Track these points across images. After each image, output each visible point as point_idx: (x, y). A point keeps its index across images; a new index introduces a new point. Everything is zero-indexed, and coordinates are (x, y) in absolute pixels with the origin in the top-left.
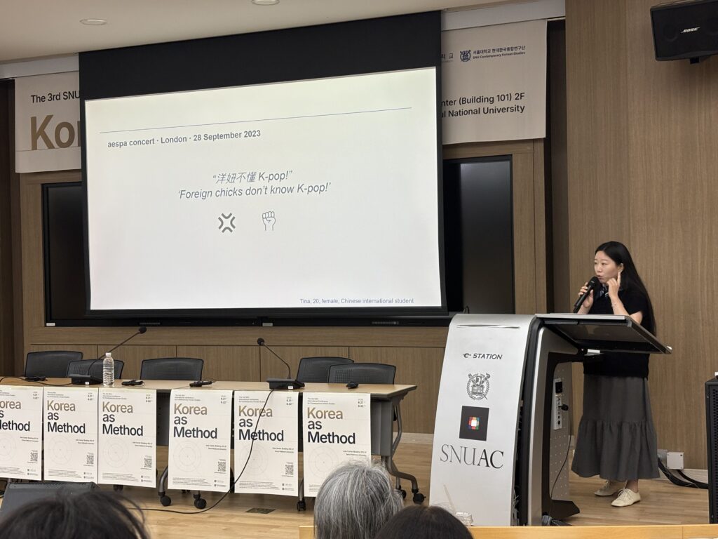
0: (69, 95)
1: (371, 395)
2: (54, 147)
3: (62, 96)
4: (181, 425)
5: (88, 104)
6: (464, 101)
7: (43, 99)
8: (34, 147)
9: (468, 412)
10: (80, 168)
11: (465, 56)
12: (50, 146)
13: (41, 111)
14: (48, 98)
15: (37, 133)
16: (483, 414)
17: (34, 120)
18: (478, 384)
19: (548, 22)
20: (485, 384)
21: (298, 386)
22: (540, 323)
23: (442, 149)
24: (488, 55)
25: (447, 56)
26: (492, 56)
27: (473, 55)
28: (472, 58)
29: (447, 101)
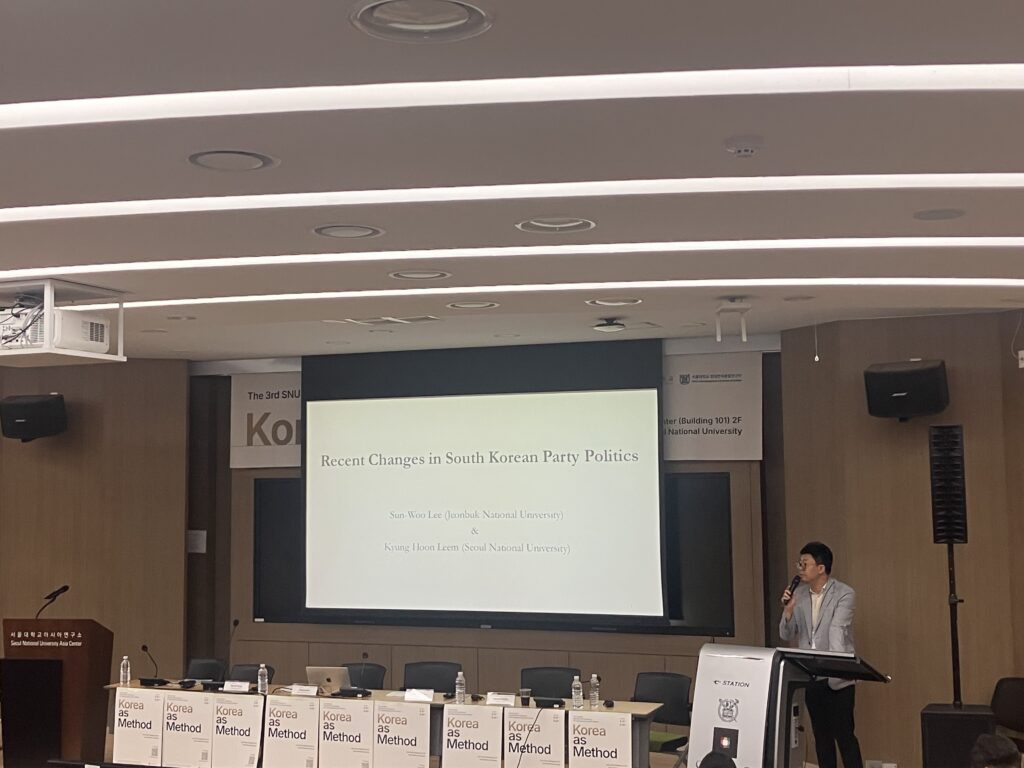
0: (288, 394)
1: (633, 715)
2: (270, 444)
3: (281, 395)
4: (454, 738)
5: (309, 404)
6: (683, 421)
7: (260, 396)
8: (250, 443)
9: (719, 733)
10: (300, 465)
11: (684, 380)
12: (267, 442)
13: (258, 409)
14: (265, 395)
15: (253, 430)
16: (733, 735)
17: (250, 416)
18: (728, 708)
19: (764, 355)
20: (734, 708)
21: (562, 705)
22: (781, 656)
23: (665, 465)
24: (706, 379)
25: (667, 379)
26: (710, 381)
27: (692, 379)
28: (691, 382)
29: (668, 420)
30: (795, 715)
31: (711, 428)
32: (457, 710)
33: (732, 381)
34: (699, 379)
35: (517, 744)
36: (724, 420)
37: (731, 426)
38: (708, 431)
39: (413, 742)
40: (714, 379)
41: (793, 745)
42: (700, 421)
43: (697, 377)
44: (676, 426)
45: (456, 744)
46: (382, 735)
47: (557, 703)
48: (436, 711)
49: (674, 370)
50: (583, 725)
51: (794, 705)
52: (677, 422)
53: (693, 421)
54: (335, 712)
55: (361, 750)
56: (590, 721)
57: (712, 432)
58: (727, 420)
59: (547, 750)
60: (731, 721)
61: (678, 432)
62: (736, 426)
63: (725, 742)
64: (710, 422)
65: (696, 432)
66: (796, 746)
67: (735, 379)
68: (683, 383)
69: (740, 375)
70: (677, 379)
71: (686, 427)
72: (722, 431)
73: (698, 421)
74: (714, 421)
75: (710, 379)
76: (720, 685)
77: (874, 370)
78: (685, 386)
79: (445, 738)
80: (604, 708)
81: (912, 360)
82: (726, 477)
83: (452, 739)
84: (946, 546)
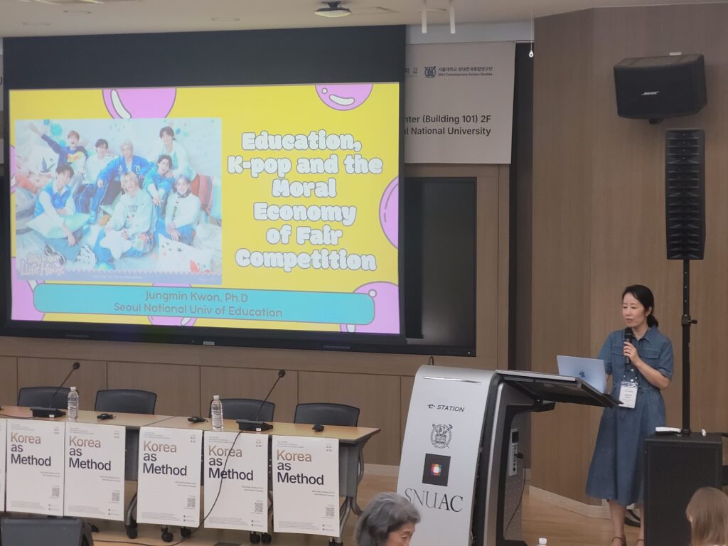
1: (340, 441)
4: (151, 462)
5: (13, 93)
6: (427, 119)
9: (431, 460)
11: (430, 72)
16: (444, 462)
18: (441, 434)
19: (517, 45)
20: (447, 434)
21: (266, 428)
22: (501, 378)
23: (405, 167)
24: (453, 72)
25: (411, 71)
26: (458, 75)
27: (438, 72)
28: (436, 76)
29: (410, 118)
30: (513, 442)
31: (457, 127)
32: (153, 433)
33: (482, 74)
34: (446, 72)
35: (218, 469)
36: (472, 119)
37: (479, 125)
38: (455, 131)
39: (106, 466)
40: (462, 72)
41: (511, 473)
42: (445, 119)
43: (444, 70)
44: (420, 125)
45: (153, 469)
46: (74, 458)
47: (259, 426)
48: (132, 435)
49: (418, 61)
50: (288, 450)
51: (513, 431)
52: (421, 120)
53: (439, 119)
54: (24, 433)
55: (51, 474)
56: (294, 446)
57: (459, 132)
58: (475, 118)
59: (249, 476)
60: (443, 447)
61: (421, 132)
62: (486, 126)
63: (436, 469)
64: (457, 120)
65: (441, 132)
66: (515, 473)
67: (485, 72)
68: (428, 76)
69: (491, 69)
70: (421, 72)
71: (431, 125)
72: (469, 132)
73: (443, 120)
74: (461, 119)
75: (458, 72)
76: (435, 409)
77: (624, 65)
78: (430, 80)
79: (141, 462)
80: (313, 432)
81: (671, 54)
82: (471, 183)
83: (149, 464)
84: (682, 261)
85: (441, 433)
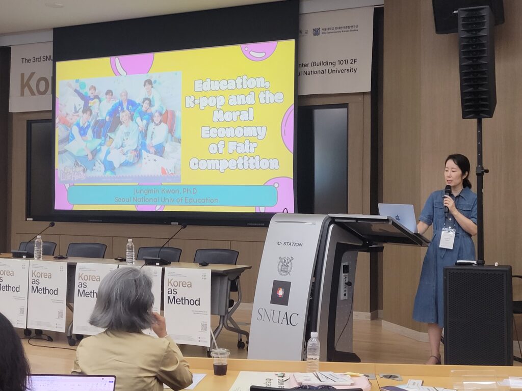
0: (46, 58)
1: (212, 271)
3: (42, 59)
5: (57, 64)
8: (22, 94)
9: (277, 285)
10: (51, 109)
11: (316, 32)
12: (33, 94)
13: (27, 69)
14: (32, 60)
15: (25, 85)
16: (286, 286)
17: (23, 75)
22: (331, 220)
23: (298, 98)
24: (332, 31)
25: (304, 32)
26: (335, 32)
27: (322, 31)
28: (321, 34)
29: (303, 64)
31: (334, 68)
32: (85, 267)
33: (351, 31)
34: (327, 31)
36: (344, 62)
37: (349, 66)
38: (332, 71)
39: (55, 292)
40: (338, 30)
41: (341, 298)
43: (325, 30)
44: (309, 69)
45: (85, 294)
46: (35, 286)
50: (175, 279)
52: (310, 65)
53: (322, 64)
56: (180, 275)
57: (335, 71)
58: (346, 61)
60: (286, 275)
61: (310, 73)
62: (354, 66)
63: (281, 293)
64: (334, 64)
67: (353, 29)
68: (315, 34)
69: (357, 26)
70: (311, 32)
71: (316, 68)
72: (342, 71)
73: (325, 64)
74: (337, 63)
75: (335, 30)
78: (316, 37)
79: (76, 288)
83: (81, 290)
85: (285, 264)
